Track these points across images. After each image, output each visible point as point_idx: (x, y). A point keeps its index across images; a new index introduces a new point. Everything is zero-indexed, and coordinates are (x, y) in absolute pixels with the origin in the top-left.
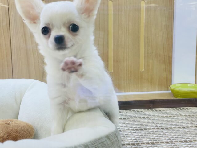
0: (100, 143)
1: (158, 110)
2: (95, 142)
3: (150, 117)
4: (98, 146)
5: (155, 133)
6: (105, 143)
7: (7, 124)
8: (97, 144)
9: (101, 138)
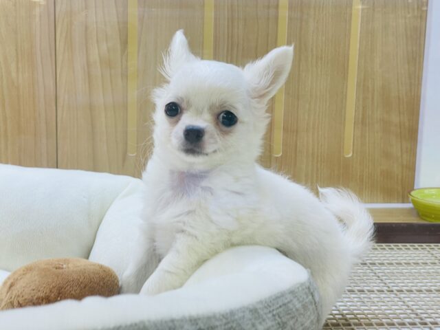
0: (280, 307)
1: (387, 248)
2: (270, 304)
3: (371, 264)
4: (278, 311)
5: (384, 302)
6: (290, 306)
7: (56, 268)
8: (275, 307)
9: (282, 295)
